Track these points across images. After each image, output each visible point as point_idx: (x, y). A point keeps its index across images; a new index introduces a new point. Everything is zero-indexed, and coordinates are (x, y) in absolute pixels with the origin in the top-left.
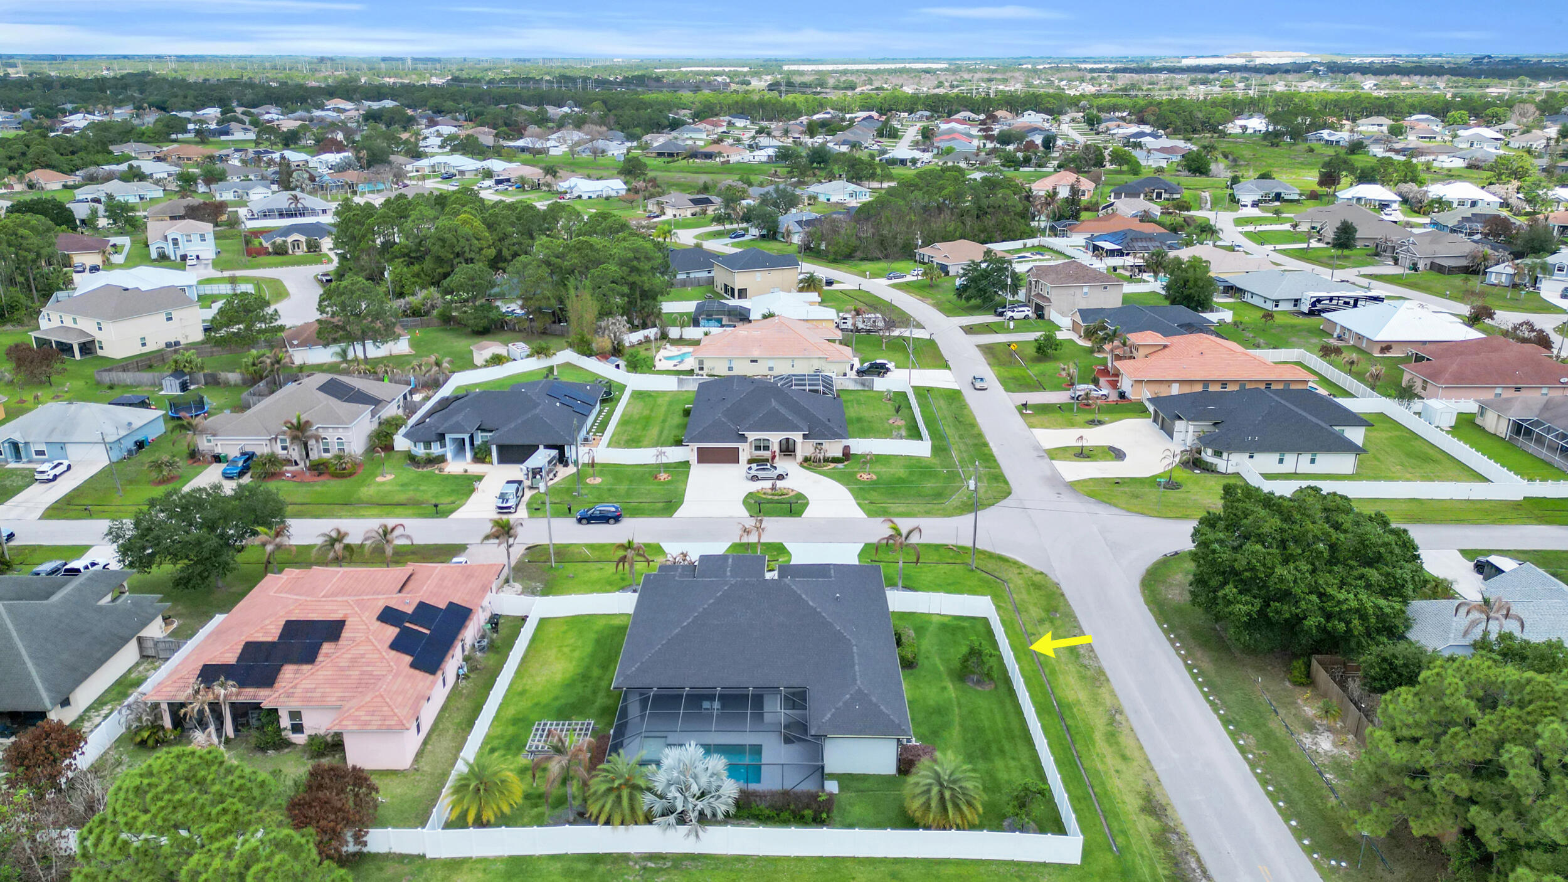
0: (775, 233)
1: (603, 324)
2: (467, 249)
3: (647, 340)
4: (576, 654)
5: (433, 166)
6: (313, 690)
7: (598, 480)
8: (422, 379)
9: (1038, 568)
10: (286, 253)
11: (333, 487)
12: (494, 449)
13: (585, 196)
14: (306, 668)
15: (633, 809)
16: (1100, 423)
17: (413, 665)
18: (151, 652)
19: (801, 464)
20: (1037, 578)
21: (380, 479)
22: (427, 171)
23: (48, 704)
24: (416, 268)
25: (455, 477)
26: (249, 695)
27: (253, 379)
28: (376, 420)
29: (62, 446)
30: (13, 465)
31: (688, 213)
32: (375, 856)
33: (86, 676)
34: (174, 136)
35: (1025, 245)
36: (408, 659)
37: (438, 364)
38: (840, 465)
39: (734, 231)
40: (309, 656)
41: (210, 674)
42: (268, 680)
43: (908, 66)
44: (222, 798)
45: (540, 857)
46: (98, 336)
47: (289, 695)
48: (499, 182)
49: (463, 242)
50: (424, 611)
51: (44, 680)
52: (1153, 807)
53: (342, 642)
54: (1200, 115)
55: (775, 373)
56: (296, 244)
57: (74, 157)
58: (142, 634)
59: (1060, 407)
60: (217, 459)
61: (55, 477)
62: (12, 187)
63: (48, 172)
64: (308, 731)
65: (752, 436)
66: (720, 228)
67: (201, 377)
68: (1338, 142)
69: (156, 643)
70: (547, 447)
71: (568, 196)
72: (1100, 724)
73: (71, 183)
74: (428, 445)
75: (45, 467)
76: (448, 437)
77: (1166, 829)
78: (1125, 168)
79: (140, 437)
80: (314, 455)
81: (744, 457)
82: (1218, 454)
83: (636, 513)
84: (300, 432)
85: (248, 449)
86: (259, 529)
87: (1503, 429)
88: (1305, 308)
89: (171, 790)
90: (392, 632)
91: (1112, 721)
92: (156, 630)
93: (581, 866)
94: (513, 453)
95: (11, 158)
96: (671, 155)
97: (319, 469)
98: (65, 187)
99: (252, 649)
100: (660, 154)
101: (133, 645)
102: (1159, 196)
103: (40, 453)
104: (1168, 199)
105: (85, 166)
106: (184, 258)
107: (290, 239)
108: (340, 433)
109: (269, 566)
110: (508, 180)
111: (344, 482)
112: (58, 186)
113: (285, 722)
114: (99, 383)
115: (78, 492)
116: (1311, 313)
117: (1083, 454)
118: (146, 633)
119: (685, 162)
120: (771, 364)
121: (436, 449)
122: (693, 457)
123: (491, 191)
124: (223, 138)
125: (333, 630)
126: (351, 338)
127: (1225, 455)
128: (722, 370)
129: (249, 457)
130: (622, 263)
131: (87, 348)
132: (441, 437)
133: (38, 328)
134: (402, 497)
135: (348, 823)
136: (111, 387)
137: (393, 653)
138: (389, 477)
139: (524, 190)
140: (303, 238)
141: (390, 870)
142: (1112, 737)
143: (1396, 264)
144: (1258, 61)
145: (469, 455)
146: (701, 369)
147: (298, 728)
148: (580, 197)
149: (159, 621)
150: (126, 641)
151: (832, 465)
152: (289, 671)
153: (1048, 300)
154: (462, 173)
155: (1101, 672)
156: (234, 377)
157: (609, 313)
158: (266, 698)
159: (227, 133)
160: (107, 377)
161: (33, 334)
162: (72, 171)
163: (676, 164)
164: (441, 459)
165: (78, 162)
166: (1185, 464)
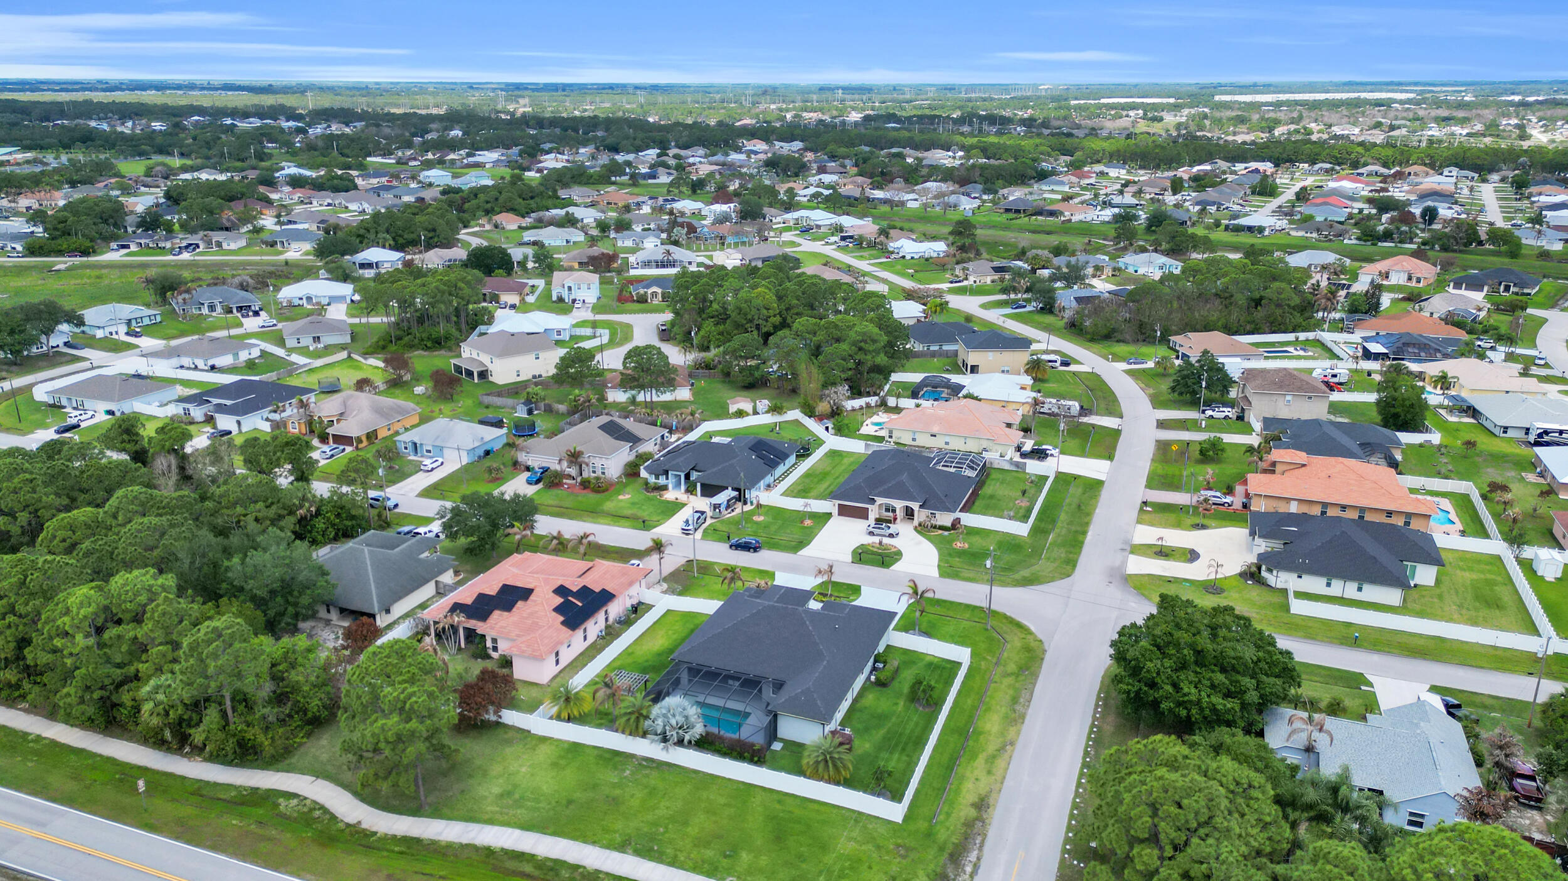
0: (1052, 307)
1: (827, 392)
2: (756, 317)
3: (868, 405)
4: (675, 637)
5: (797, 219)
6: (505, 628)
7: (761, 518)
8: (682, 424)
9: (1040, 636)
10: (646, 301)
11: (590, 498)
12: (699, 485)
13: (908, 257)
14: (506, 614)
15: (637, 727)
16: (1204, 527)
17: (563, 623)
18: (442, 591)
19: (916, 528)
20: (1033, 644)
21: (621, 497)
22: (791, 224)
23: (376, 610)
24: (721, 327)
25: (668, 502)
26: (472, 624)
27: (573, 412)
28: (634, 452)
29: (441, 449)
30: (412, 458)
31: (988, 280)
32: (505, 726)
33: (400, 598)
34: (613, 179)
35: (1297, 339)
36: (562, 619)
37: (692, 414)
38: (946, 533)
39: (1015, 302)
40: (508, 607)
41: (456, 607)
42: (484, 616)
43: (1363, 95)
44: (410, 665)
45: (588, 746)
46: (490, 367)
47: (492, 628)
48: (843, 238)
49: (754, 311)
50: (585, 591)
51: (378, 596)
52: (982, 805)
53: (529, 602)
55: (951, 447)
56: (654, 294)
57: (532, 202)
58: (438, 579)
59: (1181, 509)
60: (528, 469)
61: (433, 469)
62: (483, 226)
63: (510, 216)
64: (500, 652)
65: (880, 500)
66: (1004, 297)
67: (542, 405)
69: (445, 586)
70: (734, 489)
71: (893, 256)
72: (991, 748)
73: (524, 225)
74: (657, 478)
75: (427, 462)
76: (670, 473)
77: (979, 819)
78: (1503, 248)
79: (488, 447)
80: (585, 475)
81: (873, 515)
82: (1274, 570)
83: (774, 546)
84: (574, 457)
85: (544, 465)
86: (516, 524)
88: (1532, 438)
89: (388, 656)
90: (559, 600)
91: (1002, 749)
92: (448, 578)
93: (607, 756)
94: (709, 490)
95: (487, 202)
96: (1018, 211)
97: (585, 485)
98: (520, 227)
99: (482, 598)
100: (1007, 210)
101: (432, 585)
102: (1507, 288)
103: (429, 451)
104: (1517, 294)
105: (538, 209)
106: (574, 301)
107: (650, 291)
108: (603, 461)
109: (518, 548)
110: (851, 237)
111: (598, 496)
112: (514, 227)
113: (489, 644)
114: (481, 403)
115: (443, 481)
116: (1535, 443)
117: (1163, 553)
118: (440, 578)
119: (1027, 219)
120: (947, 439)
121: (662, 481)
122: (835, 511)
123: (834, 247)
124: (650, 181)
125: (525, 594)
126: (642, 387)
127: (1275, 572)
128: (906, 439)
129: (545, 470)
130: (854, 344)
131: (483, 375)
132: (666, 473)
133: (460, 356)
134: (628, 512)
135: (493, 703)
136: (487, 407)
137: (554, 614)
138: (627, 496)
139: (862, 248)
140: (659, 291)
141: (510, 734)
142: (992, 759)
145: (683, 487)
146: (891, 437)
147: (495, 649)
148: (904, 257)
149: (451, 572)
150: (427, 581)
151: (940, 532)
152: (496, 614)
153: (1250, 404)
154: (819, 227)
155: (1023, 717)
156: (562, 408)
157: (834, 384)
158: (480, 627)
159: (654, 177)
160: (488, 400)
161: (453, 361)
162: (527, 213)
163: (1018, 221)
164: (665, 488)
165: (534, 206)
166: (1242, 575)
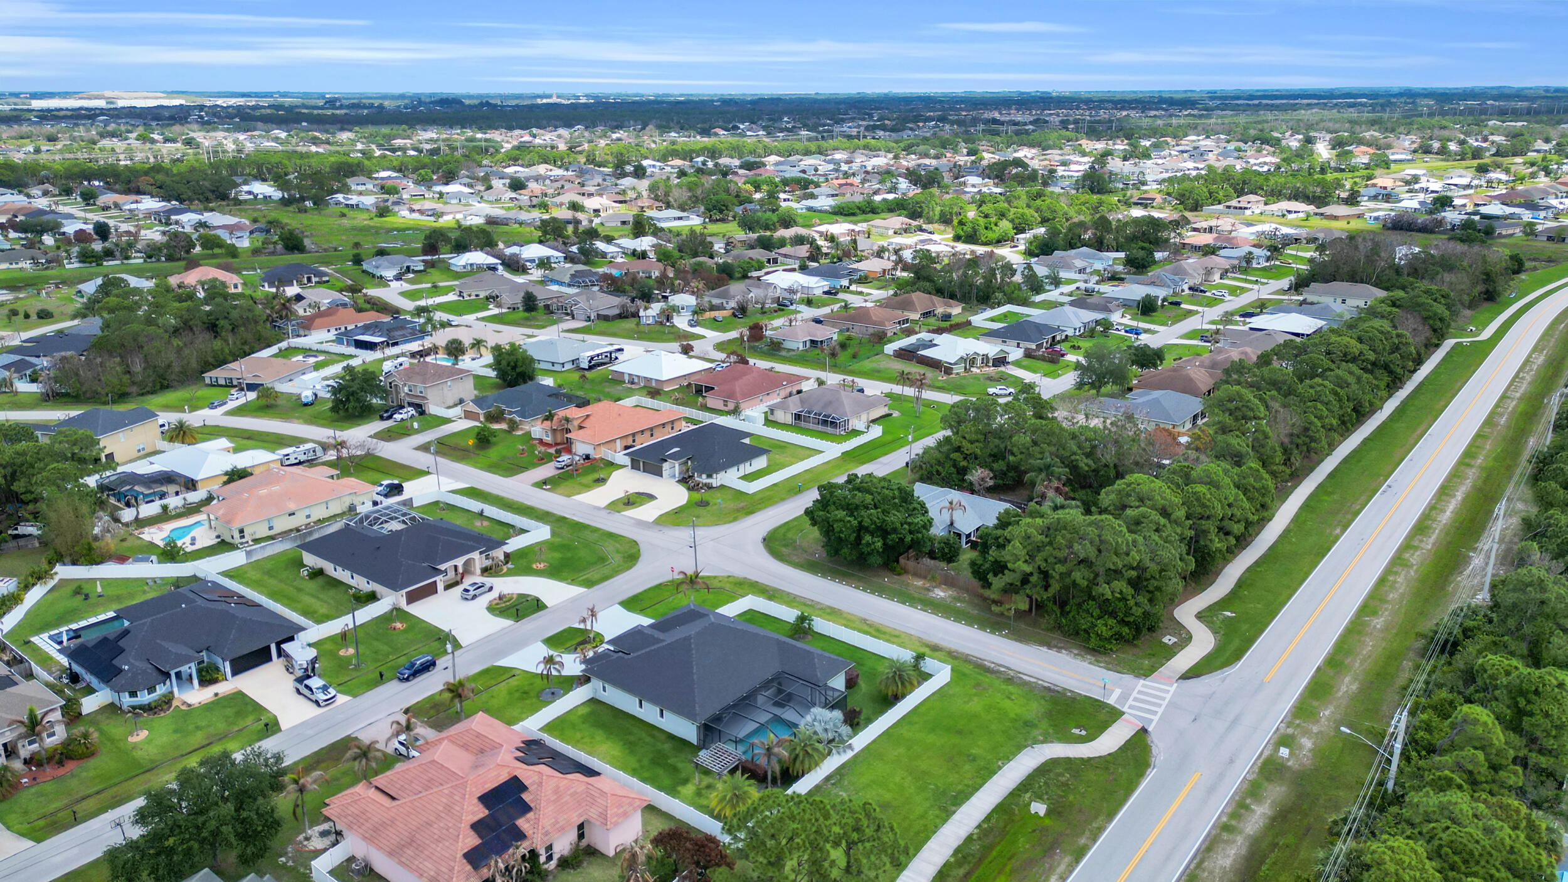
6: (557, 822)
7: (351, 651)
12: (227, 664)
14: (530, 815)
16: (604, 480)
19: (483, 575)
21: (135, 739)
41: (474, 857)
47: (546, 834)
53: (531, 788)
54: (207, 184)
55: (314, 518)
59: (561, 478)
65: (445, 567)
68: (357, 205)
76: (172, 672)
81: (441, 586)
82: (709, 476)
87: (789, 419)
88: (585, 365)
99: (482, 826)
102: (309, 280)
104: (319, 283)
116: (591, 368)
117: (628, 502)
120: (307, 512)
122: (402, 602)
127: (714, 476)
128: (262, 532)
132: (168, 675)
138: (144, 733)
143: (573, 318)
144: (121, 103)
146: (243, 537)
151: (505, 567)
152: (522, 824)
153: (424, 398)
158: (532, 845)
